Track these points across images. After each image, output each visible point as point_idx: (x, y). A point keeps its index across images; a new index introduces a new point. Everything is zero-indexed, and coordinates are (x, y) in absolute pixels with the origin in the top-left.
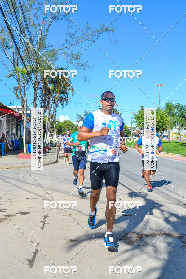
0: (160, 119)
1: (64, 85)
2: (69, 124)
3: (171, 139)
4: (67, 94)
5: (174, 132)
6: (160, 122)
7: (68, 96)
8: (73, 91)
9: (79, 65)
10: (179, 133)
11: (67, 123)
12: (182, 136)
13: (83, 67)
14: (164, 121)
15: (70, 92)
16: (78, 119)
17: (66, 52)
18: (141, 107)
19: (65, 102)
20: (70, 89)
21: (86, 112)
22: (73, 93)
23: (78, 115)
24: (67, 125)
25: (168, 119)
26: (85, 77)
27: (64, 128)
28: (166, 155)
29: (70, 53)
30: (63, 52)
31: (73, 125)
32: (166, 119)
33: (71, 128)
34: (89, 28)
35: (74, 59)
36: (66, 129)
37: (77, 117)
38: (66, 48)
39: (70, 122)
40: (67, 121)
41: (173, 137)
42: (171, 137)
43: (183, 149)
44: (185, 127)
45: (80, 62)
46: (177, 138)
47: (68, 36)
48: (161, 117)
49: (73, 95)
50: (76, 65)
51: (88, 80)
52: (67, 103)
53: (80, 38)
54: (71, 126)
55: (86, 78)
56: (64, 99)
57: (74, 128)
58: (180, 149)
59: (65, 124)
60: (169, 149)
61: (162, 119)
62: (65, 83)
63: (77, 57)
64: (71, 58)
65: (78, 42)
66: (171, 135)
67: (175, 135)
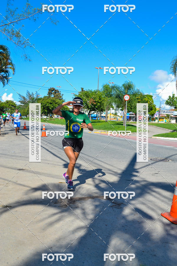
0: (98, 100)
1: (4, 63)
2: (11, 104)
3: (109, 119)
4: (8, 73)
5: (111, 113)
6: (98, 102)
7: (9, 75)
8: (14, 70)
9: (19, 43)
10: (116, 114)
11: (9, 103)
12: (119, 116)
13: (24, 46)
14: (102, 102)
15: (11, 71)
16: (21, 99)
17: (7, 29)
18: (81, 88)
19: (6, 80)
20: (10, 68)
21: (28, 92)
22: (14, 72)
23: (21, 95)
24: (9, 105)
25: (106, 100)
26: (25, 55)
27: (7, 108)
28: (103, 133)
29: (10, 30)
30: (3, 29)
31: (15, 105)
32: (104, 100)
33: (13, 108)
34: (29, 7)
35: (14, 37)
36: (8, 109)
37: (20, 97)
38: (6, 25)
39: (12, 102)
40: (9, 101)
41: (110, 117)
42: (109, 117)
43: (118, 127)
44: (121, 108)
45: (20, 40)
46: (114, 118)
47: (8, 13)
48: (100, 97)
49: (14, 74)
50: (16, 43)
51: (29, 58)
52: (8, 81)
53: (21, 16)
54: (14, 106)
55: (27, 56)
56: (5, 77)
57: (16, 108)
58: (116, 127)
59: (8, 104)
60: (106, 127)
61: (100, 99)
62: (5, 61)
63: (18, 35)
64: (12, 36)
65: (19, 20)
66: (109, 115)
67: (112, 115)
